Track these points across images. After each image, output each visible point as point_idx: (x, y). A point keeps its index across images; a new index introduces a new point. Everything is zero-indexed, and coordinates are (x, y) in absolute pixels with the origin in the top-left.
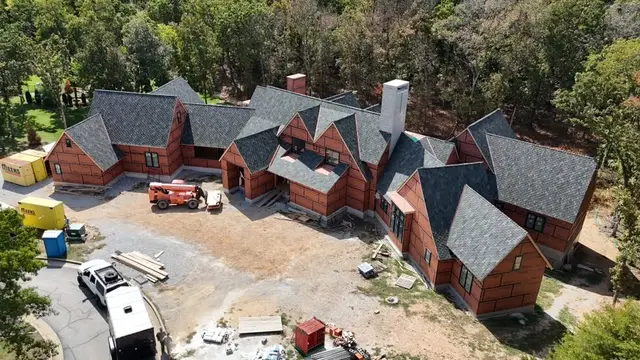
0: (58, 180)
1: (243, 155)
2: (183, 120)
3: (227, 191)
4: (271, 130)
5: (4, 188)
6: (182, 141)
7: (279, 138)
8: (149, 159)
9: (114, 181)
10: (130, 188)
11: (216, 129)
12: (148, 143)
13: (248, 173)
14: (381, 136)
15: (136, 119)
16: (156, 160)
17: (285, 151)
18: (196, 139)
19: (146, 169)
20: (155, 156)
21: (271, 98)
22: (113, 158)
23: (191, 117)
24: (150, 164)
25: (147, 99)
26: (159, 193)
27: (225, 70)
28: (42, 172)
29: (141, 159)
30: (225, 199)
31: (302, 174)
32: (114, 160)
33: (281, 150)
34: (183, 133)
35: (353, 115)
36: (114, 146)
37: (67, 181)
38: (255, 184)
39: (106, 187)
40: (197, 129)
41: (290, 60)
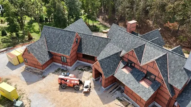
0: (26, 65)
1: (102, 68)
2: (79, 41)
3: (94, 79)
4: (117, 53)
5: (7, 66)
6: (78, 50)
7: (121, 57)
8: (63, 59)
9: (48, 67)
10: (54, 71)
11: (92, 47)
12: (62, 53)
13: (104, 77)
14: (184, 72)
15: (58, 41)
16: (65, 60)
17: (124, 66)
18: (83, 51)
19: (61, 62)
20: (65, 58)
21: (119, 35)
22: (47, 58)
23: (82, 40)
24: (63, 61)
25: (64, 32)
26: (63, 81)
27: (102, 9)
28: (21, 60)
29: (60, 58)
30: (92, 85)
31: (132, 83)
32: (48, 59)
33: (121, 65)
34: (78, 47)
35: (166, 55)
36: (49, 52)
37: (30, 66)
38: (107, 81)
39: (44, 71)
40: (84, 46)
41: (128, 7)
